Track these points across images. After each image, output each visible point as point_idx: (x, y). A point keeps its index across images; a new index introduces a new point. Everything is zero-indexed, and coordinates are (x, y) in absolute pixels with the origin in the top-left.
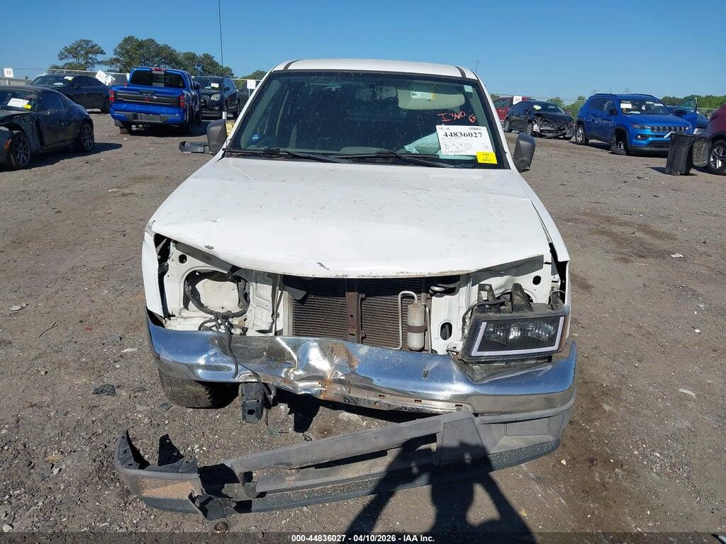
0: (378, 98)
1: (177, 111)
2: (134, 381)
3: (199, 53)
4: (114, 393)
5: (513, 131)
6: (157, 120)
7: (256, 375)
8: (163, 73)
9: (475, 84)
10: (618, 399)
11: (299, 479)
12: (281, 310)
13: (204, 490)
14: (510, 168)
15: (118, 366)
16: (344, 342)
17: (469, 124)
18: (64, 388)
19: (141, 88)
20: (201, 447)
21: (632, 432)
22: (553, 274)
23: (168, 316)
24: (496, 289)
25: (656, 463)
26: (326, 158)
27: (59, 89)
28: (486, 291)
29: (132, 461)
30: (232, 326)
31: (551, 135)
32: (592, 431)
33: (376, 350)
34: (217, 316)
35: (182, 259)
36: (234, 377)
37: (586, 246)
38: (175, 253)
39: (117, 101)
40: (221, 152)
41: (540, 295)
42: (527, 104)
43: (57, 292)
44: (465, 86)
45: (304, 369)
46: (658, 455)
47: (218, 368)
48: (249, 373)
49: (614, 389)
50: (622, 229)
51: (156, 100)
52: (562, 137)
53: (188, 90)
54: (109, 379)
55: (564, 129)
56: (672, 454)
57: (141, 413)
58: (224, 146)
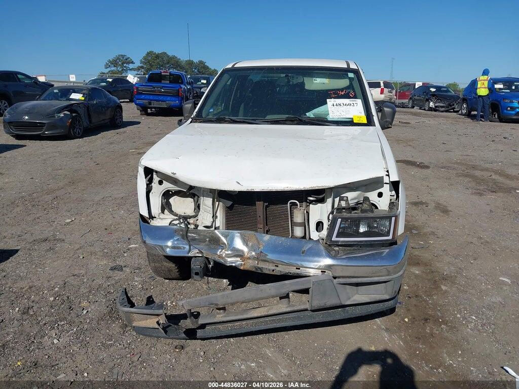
0: (291, 83)
1: (177, 99)
2: (135, 263)
3: (196, 60)
4: (122, 270)
5: (415, 108)
6: (164, 105)
7: (201, 253)
8: (168, 74)
9: (356, 72)
10: (453, 283)
11: (225, 316)
12: (218, 214)
13: (166, 320)
14: (375, 126)
15: (125, 255)
16: (256, 233)
17: (349, 98)
18: (94, 266)
19: (154, 85)
20: (172, 303)
21: (458, 303)
22: (391, 191)
23: (152, 217)
24: (351, 200)
25: (472, 322)
26: (253, 122)
27: (104, 87)
28: (344, 200)
29: (127, 304)
30: (189, 224)
31: (443, 109)
32: (430, 302)
33: (274, 237)
34: (180, 217)
35: (160, 183)
36: (188, 254)
37: (452, 185)
38: (156, 179)
39: (139, 94)
40: (190, 120)
41: (383, 204)
42: (426, 87)
43: (93, 212)
44: (349, 73)
45: (231, 250)
46: (474, 318)
47: (178, 248)
48: (197, 251)
49: (451, 277)
50: (482, 173)
51: (164, 92)
52: (452, 110)
53: (185, 85)
54: (119, 262)
55: (454, 105)
56: (484, 317)
57: (137, 282)
58: (192, 117)
